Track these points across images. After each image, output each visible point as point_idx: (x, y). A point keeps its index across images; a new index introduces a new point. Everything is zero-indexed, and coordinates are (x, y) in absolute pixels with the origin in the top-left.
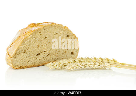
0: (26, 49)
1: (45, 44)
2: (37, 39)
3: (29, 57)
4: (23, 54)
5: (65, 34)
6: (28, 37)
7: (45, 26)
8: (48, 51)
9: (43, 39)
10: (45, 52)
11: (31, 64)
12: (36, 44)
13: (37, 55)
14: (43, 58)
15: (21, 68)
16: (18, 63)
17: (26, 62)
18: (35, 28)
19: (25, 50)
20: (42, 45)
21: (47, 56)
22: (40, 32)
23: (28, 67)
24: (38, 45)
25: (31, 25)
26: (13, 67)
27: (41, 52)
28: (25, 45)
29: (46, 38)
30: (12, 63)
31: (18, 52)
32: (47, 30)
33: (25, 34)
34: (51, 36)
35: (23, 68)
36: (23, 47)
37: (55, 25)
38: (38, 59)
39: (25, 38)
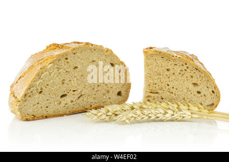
0: (43, 87)
1: (75, 79)
2: (61, 70)
3: (48, 100)
4: (37, 95)
5: (107, 61)
6: (46, 66)
7: (74, 49)
8: (79, 91)
9: (71, 69)
10: (74, 91)
11: (50, 111)
12: (60, 79)
13: (62, 96)
14: (72, 101)
15: (34, 118)
16: (30, 111)
17: (43, 109)
18: (57, 52)
19: (41, 89)
20: (70, 80)
21: (79, 98)
22: (66, 59)
23: (46, 117)
24: (63, 80)
25: (50, 46)
26: (22, 117)
27: (68, 91)
28: (42, 81)
29: (76, 68)
30: (20, 110)
31: (29, 91)
32: (78, 54)
33: (41, 62)
34: (84, 64)
35: (38, 119)
36: (38, 84)
37: (90, 46)
38: (63, 104)
39: (41, 68)
